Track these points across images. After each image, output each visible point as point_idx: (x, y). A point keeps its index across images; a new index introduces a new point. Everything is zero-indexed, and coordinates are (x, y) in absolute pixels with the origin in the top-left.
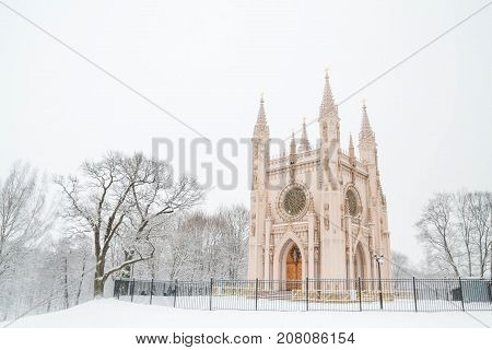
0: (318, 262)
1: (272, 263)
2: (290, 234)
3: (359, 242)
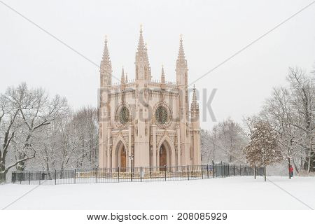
0: (133, 154)
1: (111, 156)
3: (165, 141)
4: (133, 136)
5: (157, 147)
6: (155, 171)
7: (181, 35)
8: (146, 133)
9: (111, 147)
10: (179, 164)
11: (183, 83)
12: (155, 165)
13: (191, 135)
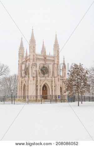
2: (24, 82)
3: (46, 83)
4: (28, 81)
5: (40, 86)
7: (56, 32)
8: (33, 79)
9: (21, 87)
10: (54, 94)
11: (56, 55)
12: (39, 94)
13: (62, 81)
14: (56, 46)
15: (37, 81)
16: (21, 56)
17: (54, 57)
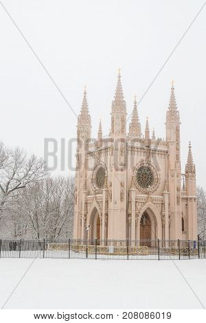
0: (107, 225)
2: (95, 204)
3: (149, 208)
4: (107, 202)
5: (137, 215)
6: (133, 245)
7: (173, 82)
8: (122, 198)
9: (85, 215)
10: (167, 238)
11: (174, 139)
12: (133, 238)
13: (185, 203)
14: (173, 115)
15: (129, 203)
16: (83, 137)
17: (167, 144)
